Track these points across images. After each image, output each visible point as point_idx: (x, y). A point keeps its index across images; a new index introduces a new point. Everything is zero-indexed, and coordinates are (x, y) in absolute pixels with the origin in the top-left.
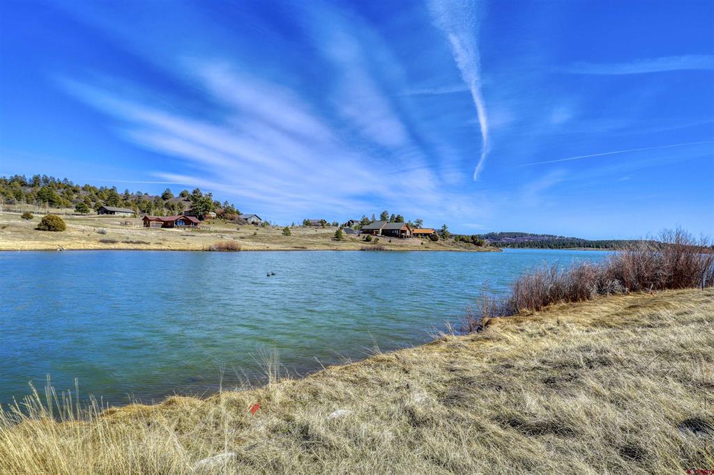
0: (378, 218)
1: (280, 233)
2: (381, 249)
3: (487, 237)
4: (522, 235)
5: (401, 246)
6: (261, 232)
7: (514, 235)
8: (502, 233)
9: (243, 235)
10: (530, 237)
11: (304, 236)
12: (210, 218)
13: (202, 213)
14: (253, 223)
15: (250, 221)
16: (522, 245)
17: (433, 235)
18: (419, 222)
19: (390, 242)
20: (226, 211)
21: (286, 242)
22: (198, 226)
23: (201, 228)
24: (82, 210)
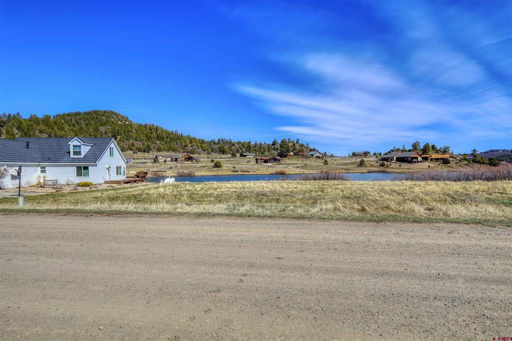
5: (408, 169)
12: (290, 155)
13: (285, 153)
14: (316, 157)
17: (445, 159)
19: (400, 166)
20: (299, 151)
22: (281, 161)
23: (283, 162)
24: (234, 155)
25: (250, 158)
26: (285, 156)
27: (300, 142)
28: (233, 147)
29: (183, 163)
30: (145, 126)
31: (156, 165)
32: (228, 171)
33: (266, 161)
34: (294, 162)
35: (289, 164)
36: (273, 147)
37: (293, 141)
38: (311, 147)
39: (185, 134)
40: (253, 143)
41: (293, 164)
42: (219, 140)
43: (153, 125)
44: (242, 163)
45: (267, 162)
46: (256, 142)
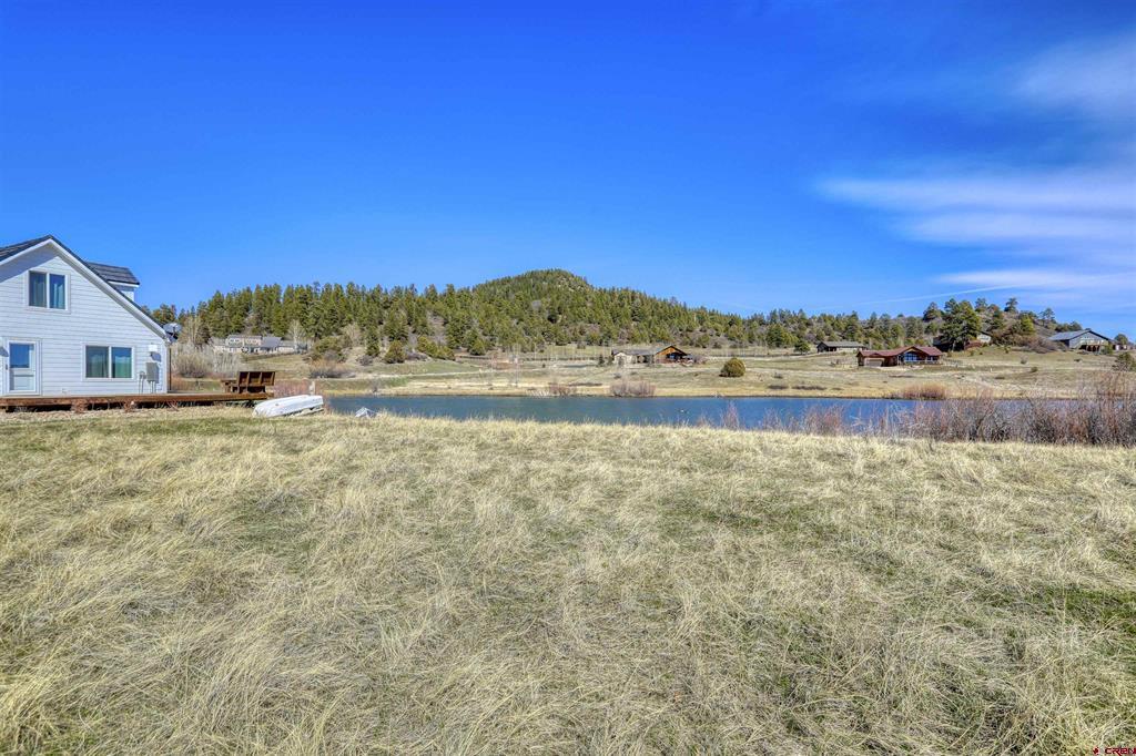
12: (979, 345)
13: (960, 339)
14: (1083, 347)
20: (1012, 331)
22: (940, 361)
23: (945, 364)
24: (801, 348)
25: (844, 354)
26: (960, 347)
27: (1019, 309)
28: (808, 330)
29: (660, 366)
30: (612, 294)
31: (602, 369)
32: (757, 385)
33: (889, 362)
34: (991, 363)
35: (969, 369)
36: (925, 325)
37: (993, 307)
38: (1061, 320)
39: (693, 305)
40: (864, 317)
41: (984, 369)
42: (773, 314)
43: (627, 290)
44: (814, 367)
45: (895, 364)
46: (874, 314)
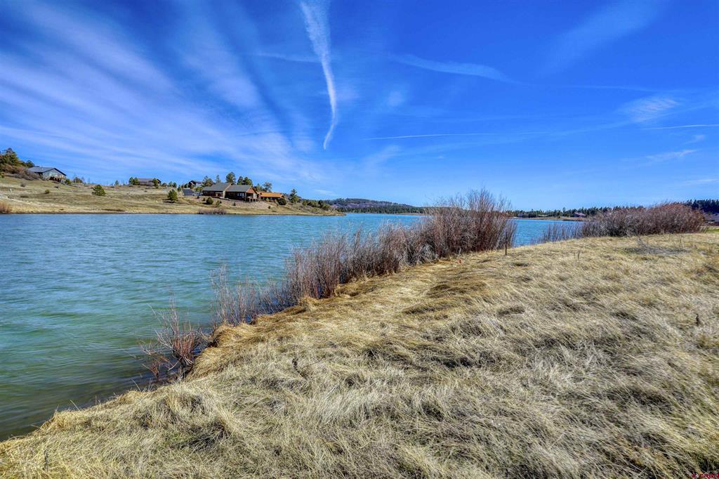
0: (224, 180)
1: (89, 192)
2: (222, 213)
3: (335, 202)
4: (365, 201)
5: (246, 210)
6: (63, 189)
7: (358, 201)
8: (348, 199)
9: (26, 192)
10: (371, 203)
11: (126, 197)
15: (46, 176)
16: (364, 210)
17: (282, 199)
18: (268, 186)
19: (234, 205)
21: (96, 203)
